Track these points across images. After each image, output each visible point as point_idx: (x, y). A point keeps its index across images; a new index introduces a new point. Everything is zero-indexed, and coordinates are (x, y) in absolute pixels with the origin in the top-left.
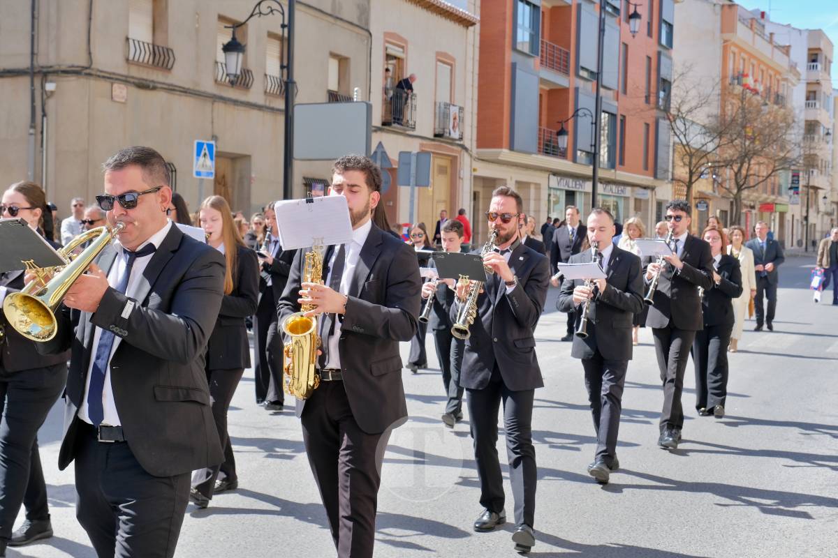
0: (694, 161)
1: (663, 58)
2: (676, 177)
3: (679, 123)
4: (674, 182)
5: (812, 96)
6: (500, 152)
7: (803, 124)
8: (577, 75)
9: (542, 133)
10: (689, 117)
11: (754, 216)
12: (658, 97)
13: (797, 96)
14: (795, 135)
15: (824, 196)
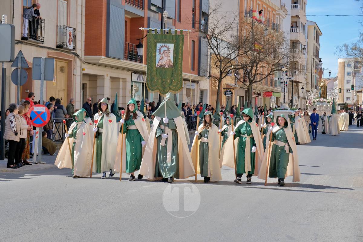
0: (223, 65)
2: (212, 75)
3: (213, 41)
4: (211, 78)
5: (294, 26)
6: (101, 58)
7: (289, 42)
8: (149, 9)
9: (127, 46)
10: (219, 37)
11: (260, 98)
12: (200, 24)
13: (285, 25)
14: (284, 49)
15: (302, 87)
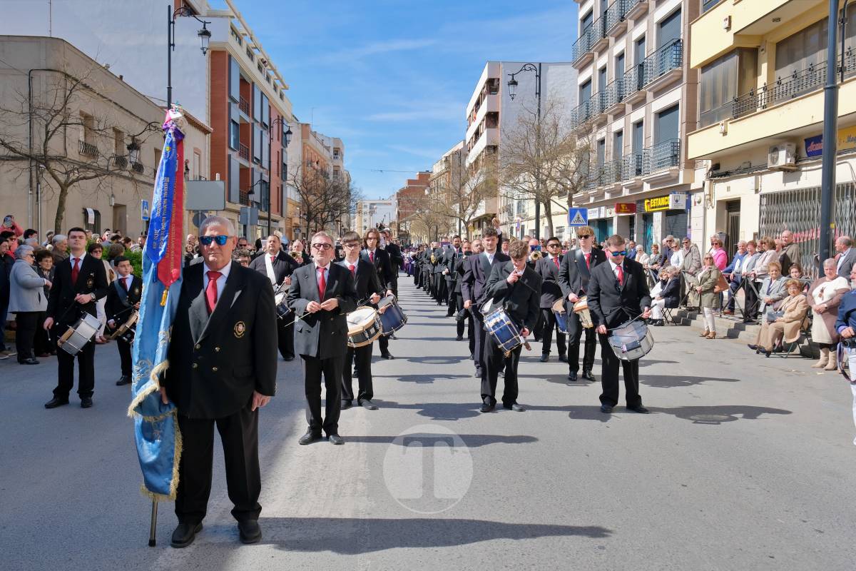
1: (284, 153)
8: (253, 161)
9: (241, 193)
13: (331, 170)
